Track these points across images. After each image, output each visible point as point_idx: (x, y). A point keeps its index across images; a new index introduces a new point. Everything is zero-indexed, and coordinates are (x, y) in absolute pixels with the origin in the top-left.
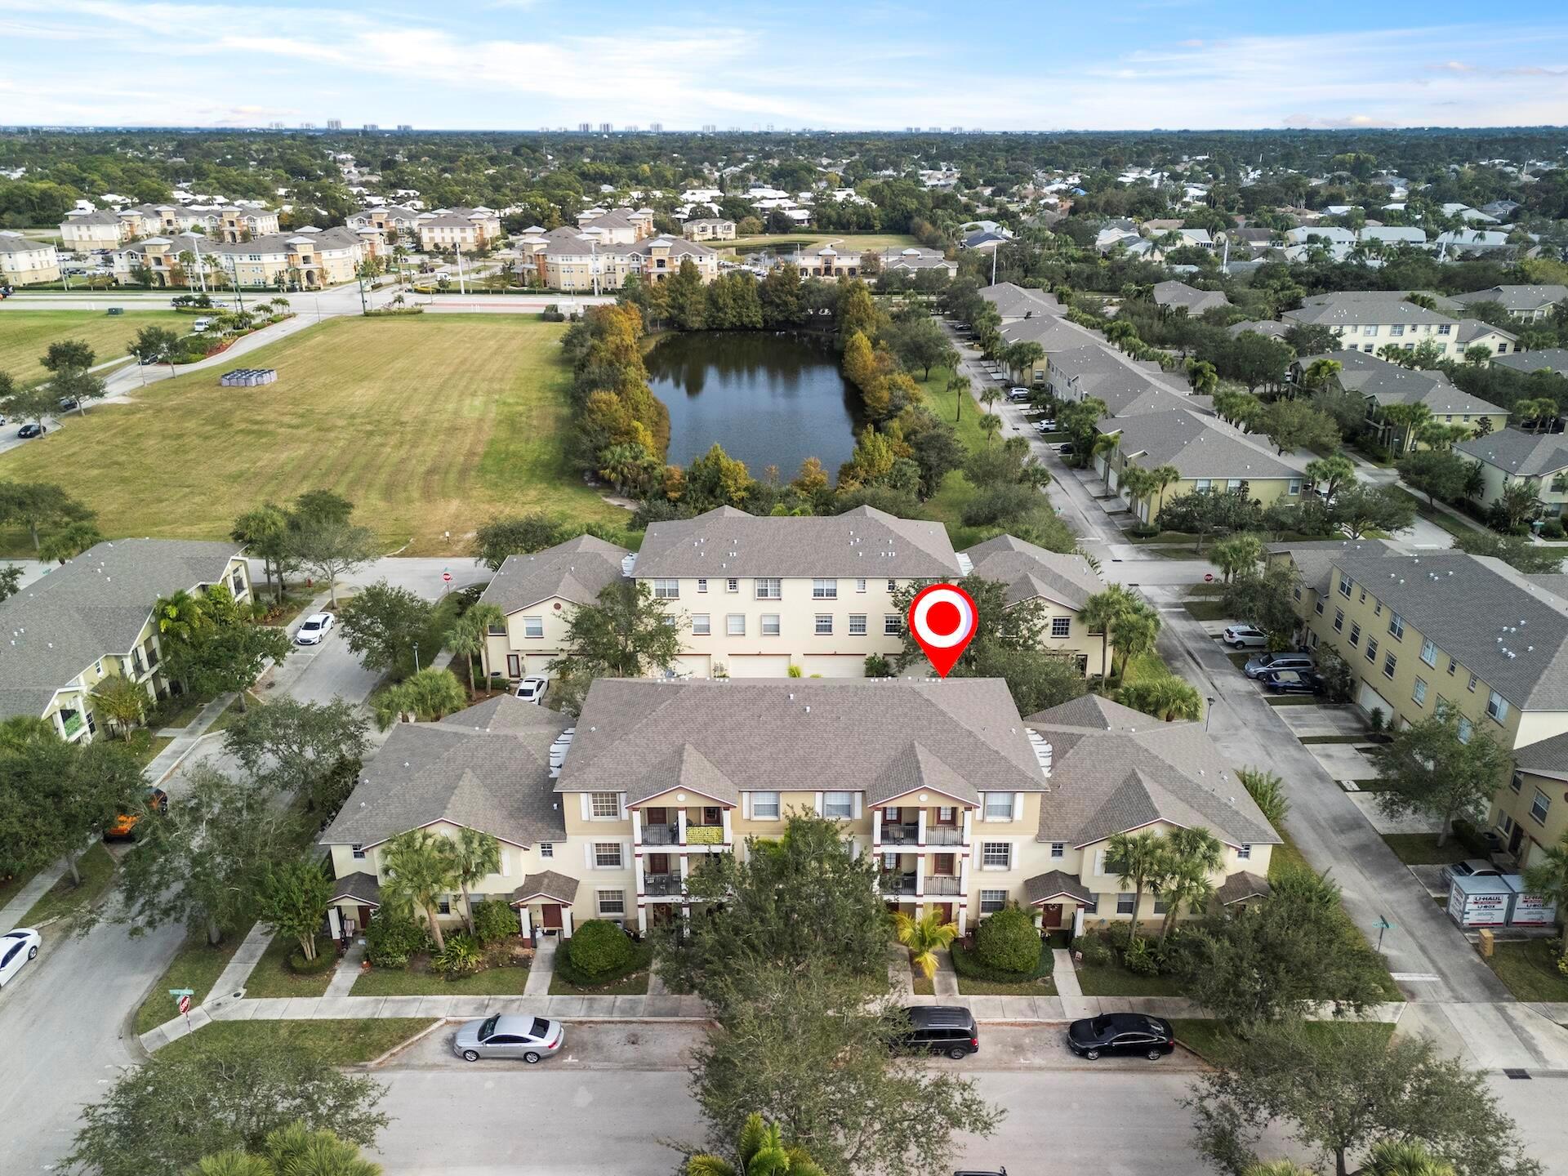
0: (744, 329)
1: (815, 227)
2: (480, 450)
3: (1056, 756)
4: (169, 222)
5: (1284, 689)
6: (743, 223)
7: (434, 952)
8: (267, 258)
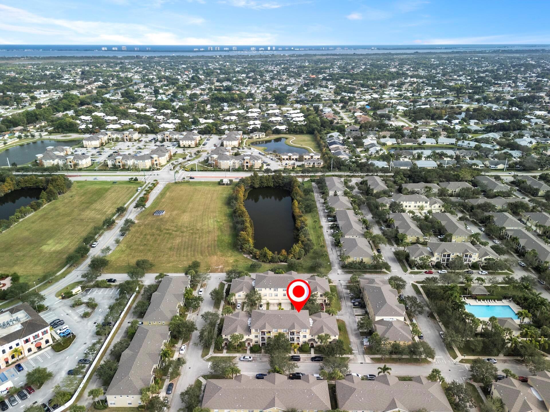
0: (268, 187)
1: (287, 132)
2: (216, 239)
3: (313, 323)
4: (110, 136)
5: (356, 305)
6: (267, 132)
7: (235, 348)
8: (146, 161)
